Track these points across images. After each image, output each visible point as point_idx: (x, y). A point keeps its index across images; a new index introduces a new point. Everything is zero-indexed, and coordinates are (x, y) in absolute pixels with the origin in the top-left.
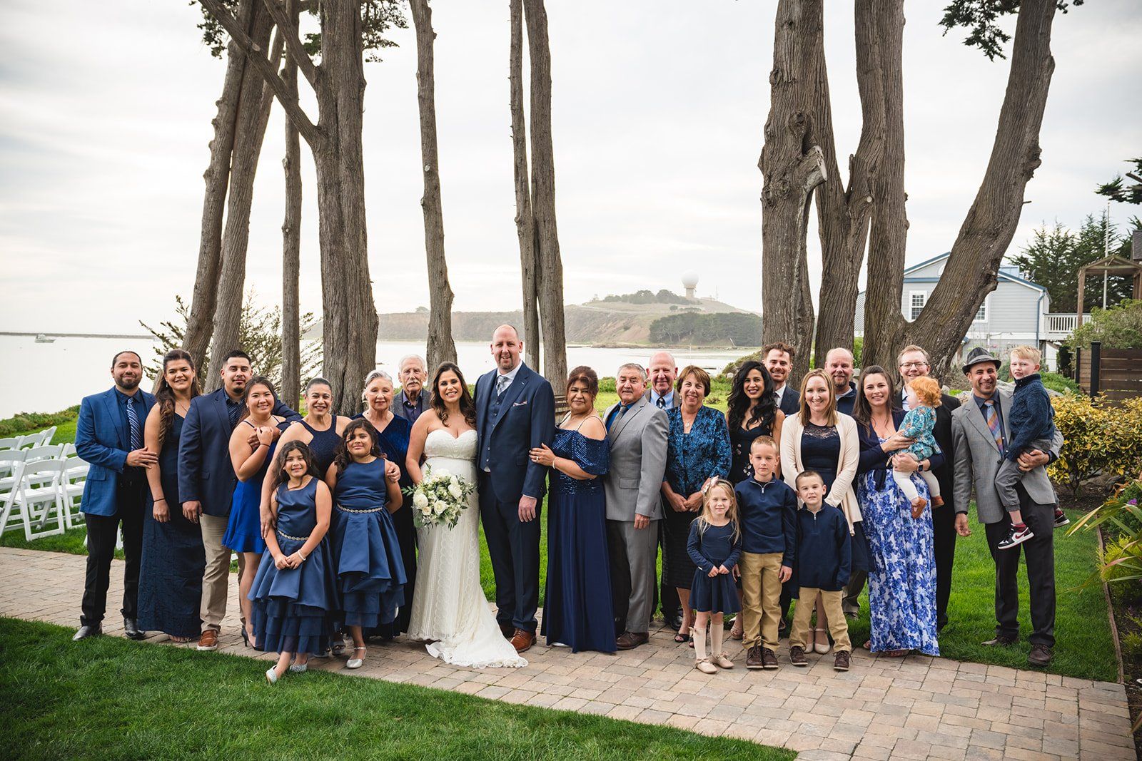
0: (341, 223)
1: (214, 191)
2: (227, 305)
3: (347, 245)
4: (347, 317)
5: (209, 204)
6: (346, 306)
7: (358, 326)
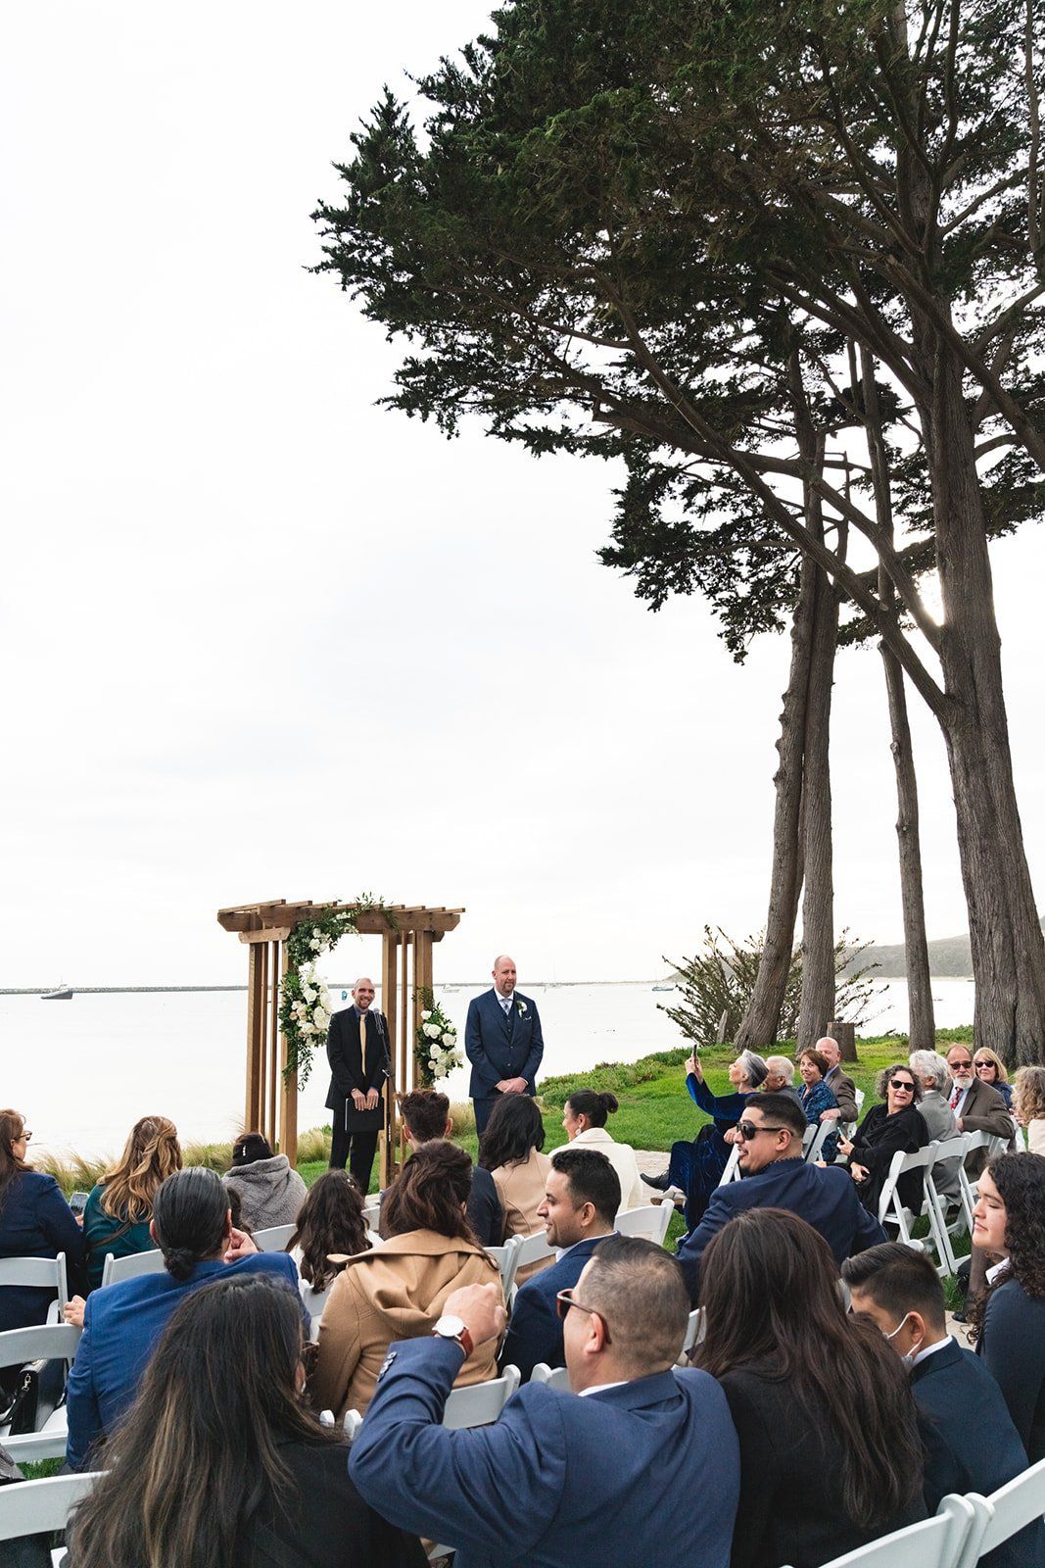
1: (787, 795)
2: (817, 927)
3: (1003, 838)
4: (1011, 932)
5: (783, 811)
6: (1008, 917)
7: (1026, 943)
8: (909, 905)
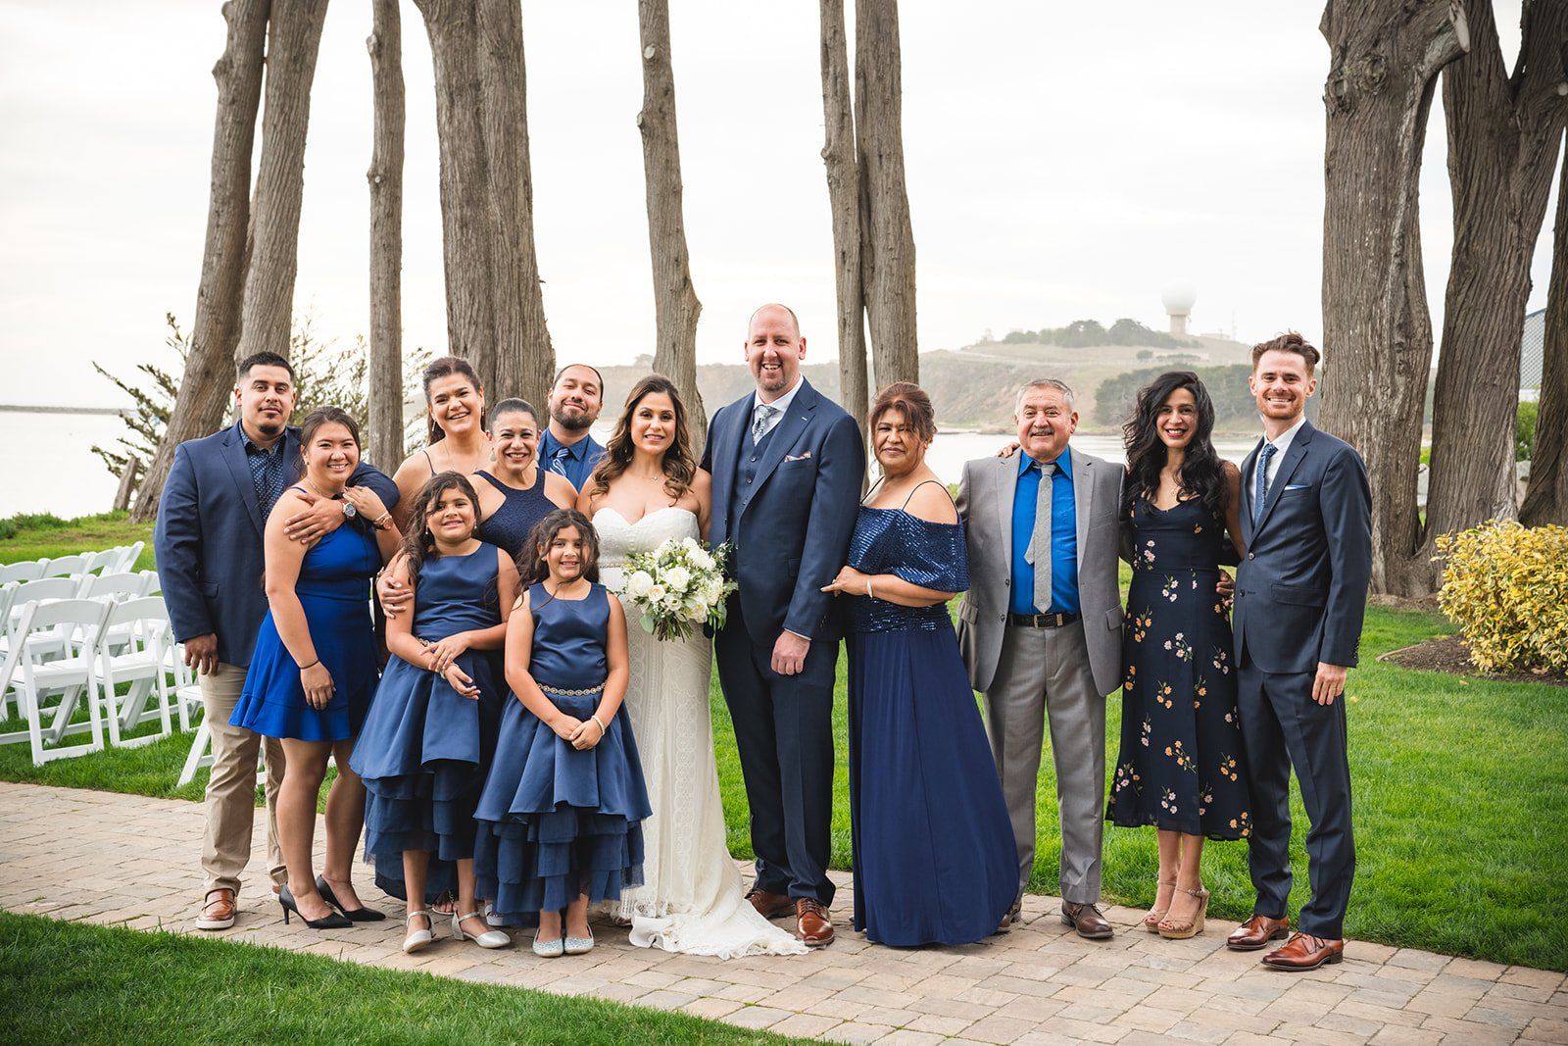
0: (482, 164)
1: (233, 102)
2: (261, 328)
3: (495, 209)
4: (494, 349)
5: (224, 130)
6: (492, 327)
7: (515, 366)
8: (377, 301)
